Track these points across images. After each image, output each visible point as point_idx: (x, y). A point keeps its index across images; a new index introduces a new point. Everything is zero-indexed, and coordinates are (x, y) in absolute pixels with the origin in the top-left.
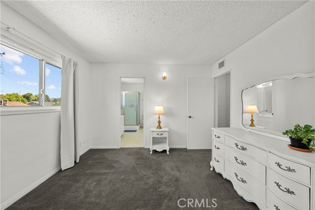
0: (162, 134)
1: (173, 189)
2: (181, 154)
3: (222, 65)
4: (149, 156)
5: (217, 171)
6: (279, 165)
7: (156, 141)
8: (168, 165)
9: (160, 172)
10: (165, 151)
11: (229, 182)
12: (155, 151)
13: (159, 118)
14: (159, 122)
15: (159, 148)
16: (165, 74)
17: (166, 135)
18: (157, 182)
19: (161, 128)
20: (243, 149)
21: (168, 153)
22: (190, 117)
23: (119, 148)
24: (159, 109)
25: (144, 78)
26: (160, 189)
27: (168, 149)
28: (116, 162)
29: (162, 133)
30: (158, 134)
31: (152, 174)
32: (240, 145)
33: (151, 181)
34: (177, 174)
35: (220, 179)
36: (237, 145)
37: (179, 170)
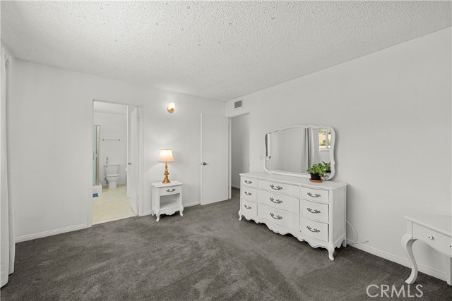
0: (174, 190)
1: (218, 249)
2: (198, 213)
3: (238, 104)
4: (159, 225)
5: (248, 218)
6: (310, 195)
7: (164, 201)
8: (193, 228)
9: (188, 239)
10: (177, 213)
11: (263, 225)
12: (163, 216)
13: (166, 167)
14: (167, 173)
15: (169, 210)
16: (172, 106)
17: (178, 190)
18: (194, 250)
19: (168, 182)
20: (279, 189)
21: (182, 214)
22: (205, 164)
23: (90, 226)
24: (166, 154)
25: (138, 107)
26: (205, 255)
27: (181, 209)
28: (108, 246)
29: (174, 188)
30: (168, 191)
31: (181, 243)
32: (276, 185)
33: (187, 250)
34: (211, 234)
35: (253, 225)
36: (272, 187)
37: (209, 230)
